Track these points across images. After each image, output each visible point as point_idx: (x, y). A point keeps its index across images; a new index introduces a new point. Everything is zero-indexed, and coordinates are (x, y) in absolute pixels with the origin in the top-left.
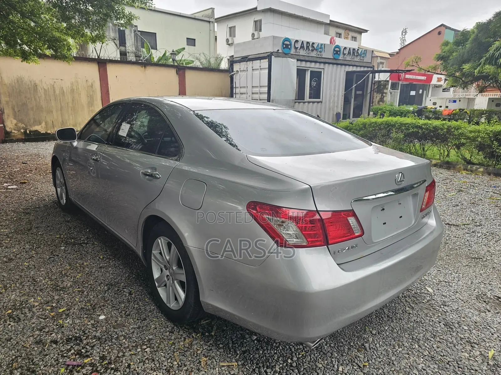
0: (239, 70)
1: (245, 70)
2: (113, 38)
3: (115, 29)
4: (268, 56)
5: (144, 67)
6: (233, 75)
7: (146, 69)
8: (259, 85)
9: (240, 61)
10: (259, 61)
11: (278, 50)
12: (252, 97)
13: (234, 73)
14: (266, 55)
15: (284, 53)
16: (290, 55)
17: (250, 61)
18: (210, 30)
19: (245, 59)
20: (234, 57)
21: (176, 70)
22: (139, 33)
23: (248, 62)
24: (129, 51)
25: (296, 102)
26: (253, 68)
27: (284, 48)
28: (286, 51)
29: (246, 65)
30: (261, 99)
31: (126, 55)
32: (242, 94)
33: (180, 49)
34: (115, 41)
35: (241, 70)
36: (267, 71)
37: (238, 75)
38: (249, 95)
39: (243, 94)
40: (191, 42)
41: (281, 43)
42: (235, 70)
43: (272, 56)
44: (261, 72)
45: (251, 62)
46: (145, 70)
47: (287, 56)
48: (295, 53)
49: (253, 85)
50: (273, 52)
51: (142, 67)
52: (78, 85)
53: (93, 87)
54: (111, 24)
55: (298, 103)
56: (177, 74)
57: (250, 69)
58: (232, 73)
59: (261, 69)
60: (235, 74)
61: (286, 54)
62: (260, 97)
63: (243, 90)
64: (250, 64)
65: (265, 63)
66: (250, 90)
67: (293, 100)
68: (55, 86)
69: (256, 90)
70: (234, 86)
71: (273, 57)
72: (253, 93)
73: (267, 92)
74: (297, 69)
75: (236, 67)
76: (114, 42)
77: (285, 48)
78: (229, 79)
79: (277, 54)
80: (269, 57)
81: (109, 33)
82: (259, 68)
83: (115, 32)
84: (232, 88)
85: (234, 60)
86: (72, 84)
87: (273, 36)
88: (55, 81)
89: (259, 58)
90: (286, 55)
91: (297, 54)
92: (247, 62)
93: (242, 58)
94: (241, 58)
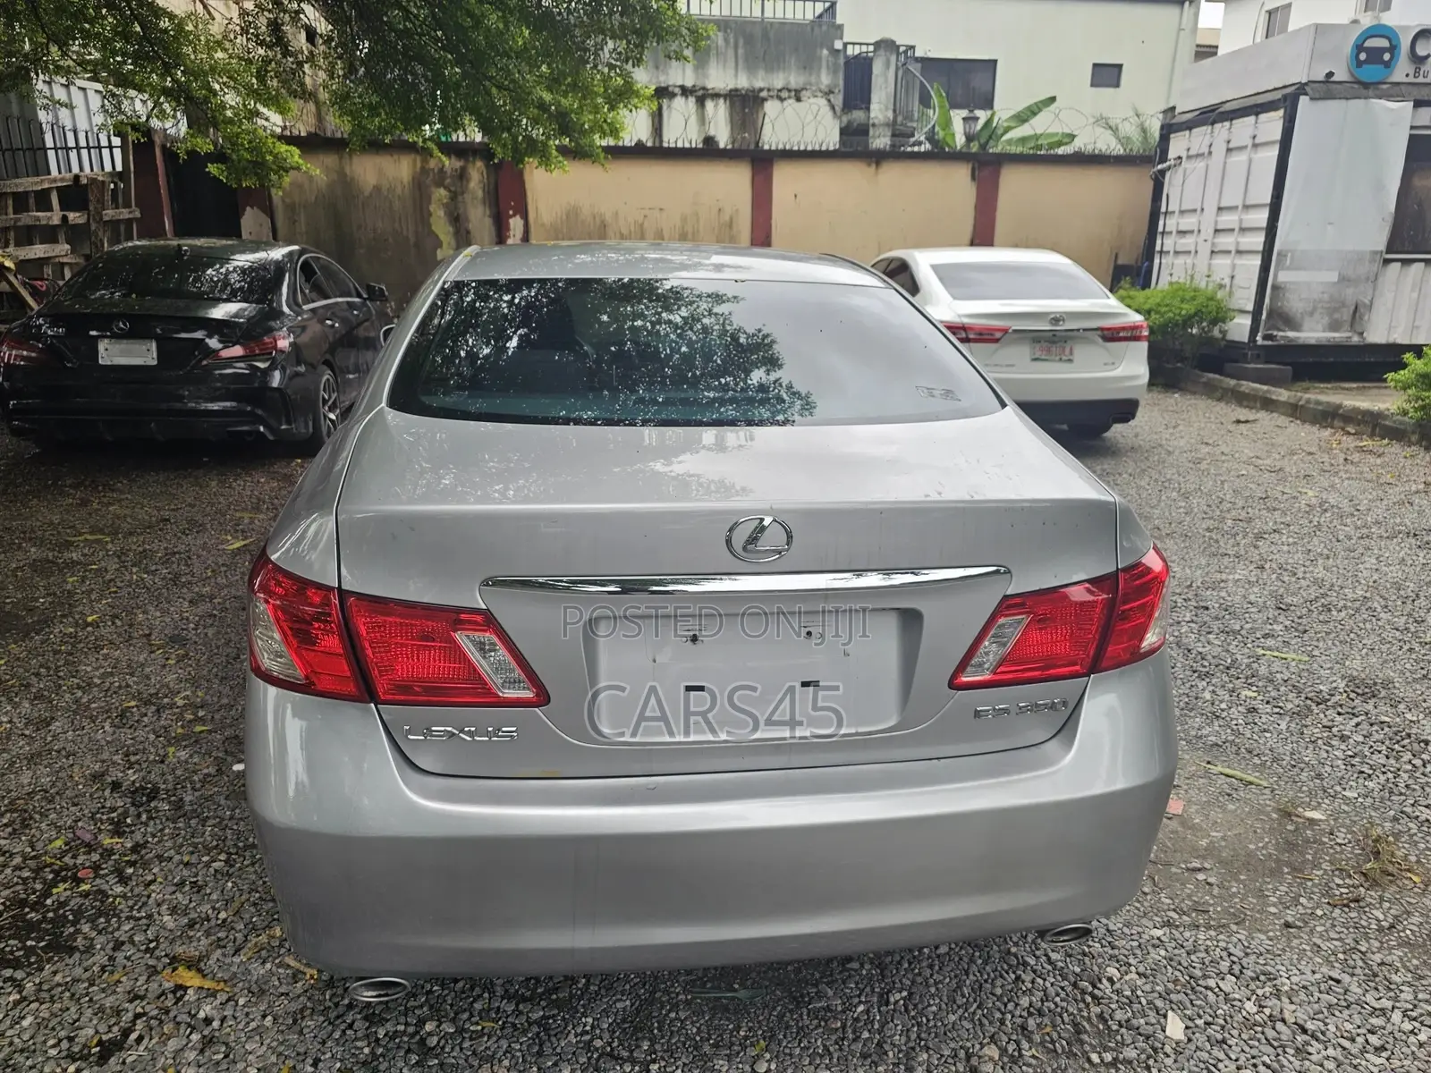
0: (1184, 155)
1: (1203, 154)
2: (826, 90)
3: (836, 65)
4: (1285, 97)
5: (874, 166)
6: (1163, 173)
7: (881, 170)
8: (1239, 203)
9: (1189, 126)
10: (1252, 119)
11: (1330, 74)
12: (1213, 244)
13: (1168, 163)
14: (1280, 96)
15: (1359, 82)
16: (1385, 87)
17: (1222, 122)
18: (1180, 30)
19: (1212, 115)
20: (1177, 111)
21: (970, 166)
22: (915, 69)
23: (1218, 126)
24: (876, 121)
25: (1387, 262)
26: (1231, 146)
27: (1359, 64)
28: (1371, 72)
29: (1208, 136)
30: (1241, 248)
31: (866, 133)
32: (1182, 233)
33: (1041, 102)
34: (831, 97)
35: (1191, 153)
36: (1274, 152)
37: (1180, 170)
38: (1203, 236)
39: (1188, 236)
40: (1107, 75)
41: (1348, 48)
42: (1172, 154)
43: (1302, 98)
44: (1253, 156)
45: (1227, 124)
46: (877, 173)
47: (1371, 92)
48: (1411, 79)
49: (1222, 205)
50: (1306, 84)
51: (869, 165)
52: (698, 221)
53: (734, 225)
54: (825, 52)
55: (1399, 264)
56: (973, 177)
57: (1219, 150)
58: (1160, 167)
59: (1255, 146)
60: (1169, 168)
61: (1366, 85)
62: (1238, 243)
63: (1188, 222)
64: (1221, 129)
65: (1272, 124)
66: (1208, 220)
67: (1375, 253)
68: (646, 225)
69: (1228, 220)
70: (1163, 209)
71: (1303, 100)
72: (1217, 231)
73: (1265, 225)
74: (1411, 135)
75: (1178, 145)
76: (829, 101)
77: (1366, 62)
78: (1149, 186)
79: (1326, 89)
80: (1287, 101)
81: (819, 76)
82: (1250, 142)
83: (835, 72)
84: (1154, 215)
85: (1174, 121)
86: (684, 219)
87: (1317, 26)
88: (647, 212)
89: (1256, 109)
90: (1363, 88)
91: (1421, 80)
92: (1213, 124)
93: (1201, 114)
94: (1198, 113)
